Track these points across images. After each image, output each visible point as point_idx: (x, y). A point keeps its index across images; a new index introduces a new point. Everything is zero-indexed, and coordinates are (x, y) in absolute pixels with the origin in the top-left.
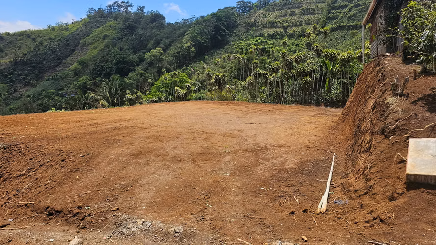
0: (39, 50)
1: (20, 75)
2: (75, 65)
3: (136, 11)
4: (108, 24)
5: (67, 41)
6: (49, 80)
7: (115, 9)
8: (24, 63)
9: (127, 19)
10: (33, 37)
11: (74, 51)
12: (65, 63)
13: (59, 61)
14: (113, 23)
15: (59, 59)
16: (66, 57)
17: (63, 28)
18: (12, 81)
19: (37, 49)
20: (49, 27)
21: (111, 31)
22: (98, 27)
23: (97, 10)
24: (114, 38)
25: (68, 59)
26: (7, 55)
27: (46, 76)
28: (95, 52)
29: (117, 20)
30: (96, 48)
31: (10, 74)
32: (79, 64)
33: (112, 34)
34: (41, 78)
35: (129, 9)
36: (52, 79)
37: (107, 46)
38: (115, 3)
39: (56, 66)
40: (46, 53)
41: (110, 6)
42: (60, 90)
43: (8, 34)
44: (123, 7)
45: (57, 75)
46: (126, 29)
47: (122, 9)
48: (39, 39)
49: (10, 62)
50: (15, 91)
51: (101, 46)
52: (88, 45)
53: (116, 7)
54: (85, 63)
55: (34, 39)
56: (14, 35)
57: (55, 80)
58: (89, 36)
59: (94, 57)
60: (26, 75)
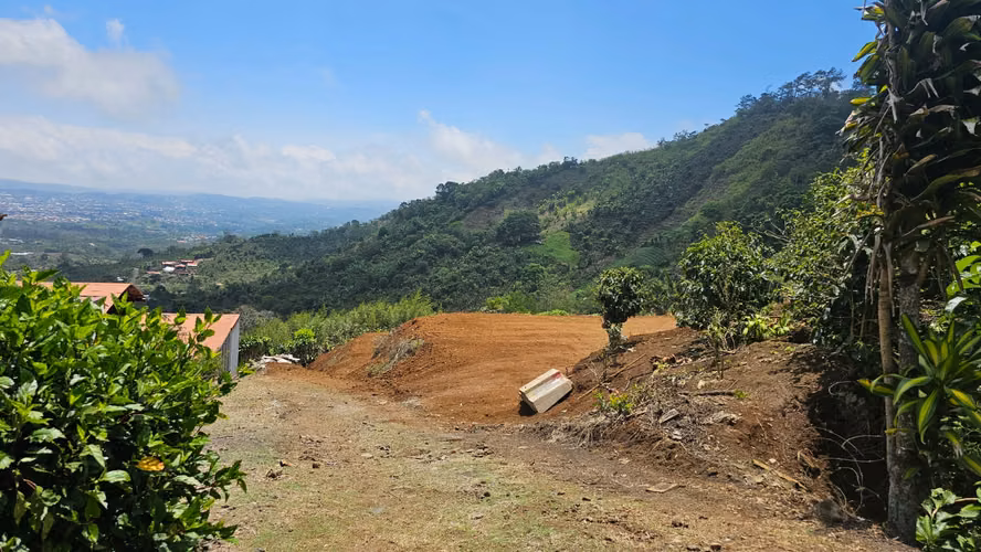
0: (637, 189)
1: (601, 235)
2: (697, 217)
3: (850, 88)
4: (778, 125)
5: (689, 168)
6: (646, 245)
7: (799, 90)
8: (610, 215)
9: (824, 110)
10: (631, 165)
11: (700, 187)
12: (679, 213)
13: (669, 210)
14: (790, 123)
15: (670, 205)
16: (683, 201)
17: (686, 143)
18: (587, 247)
19: (634, 188)
20: (660, 144)
21: (783, 141)
22: (755, 135)
23: (758, 97)
24: (786, 157)
25: (686, 205)
26: (585, 200)
27: (642, 238)
28: (741, 189)
29: (799, 116)
30: (744, 179)
31: (586, 234)
32: (705, 215)
33: (784, 147)
34: (634, 241)
35: (834, 86)
36: (652, 244)
37: (768, 175)
38: (800, 78)
39: (663, 219)
40: (648, 194)
41: (789, 86)
42: (662, 266)
43: (593, 162)
44: (819, 83)
45: (661, 237)
46: (817, 134)
47: (816, 88)
48: (640, 169)
49: (589, 211)
50: (590, 263)
51: (756, 175)
52: (729, 174)
53: (802, 87)
54: (717, 212)
55: (632, 169)
56: (603, 162)
57: (657, 245)
58: (733, 155)
59: (736, 200)
60: (610, 236)
